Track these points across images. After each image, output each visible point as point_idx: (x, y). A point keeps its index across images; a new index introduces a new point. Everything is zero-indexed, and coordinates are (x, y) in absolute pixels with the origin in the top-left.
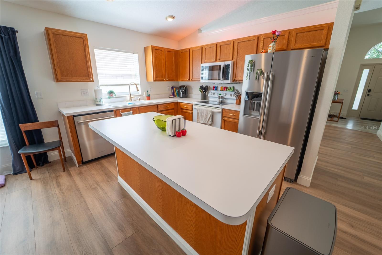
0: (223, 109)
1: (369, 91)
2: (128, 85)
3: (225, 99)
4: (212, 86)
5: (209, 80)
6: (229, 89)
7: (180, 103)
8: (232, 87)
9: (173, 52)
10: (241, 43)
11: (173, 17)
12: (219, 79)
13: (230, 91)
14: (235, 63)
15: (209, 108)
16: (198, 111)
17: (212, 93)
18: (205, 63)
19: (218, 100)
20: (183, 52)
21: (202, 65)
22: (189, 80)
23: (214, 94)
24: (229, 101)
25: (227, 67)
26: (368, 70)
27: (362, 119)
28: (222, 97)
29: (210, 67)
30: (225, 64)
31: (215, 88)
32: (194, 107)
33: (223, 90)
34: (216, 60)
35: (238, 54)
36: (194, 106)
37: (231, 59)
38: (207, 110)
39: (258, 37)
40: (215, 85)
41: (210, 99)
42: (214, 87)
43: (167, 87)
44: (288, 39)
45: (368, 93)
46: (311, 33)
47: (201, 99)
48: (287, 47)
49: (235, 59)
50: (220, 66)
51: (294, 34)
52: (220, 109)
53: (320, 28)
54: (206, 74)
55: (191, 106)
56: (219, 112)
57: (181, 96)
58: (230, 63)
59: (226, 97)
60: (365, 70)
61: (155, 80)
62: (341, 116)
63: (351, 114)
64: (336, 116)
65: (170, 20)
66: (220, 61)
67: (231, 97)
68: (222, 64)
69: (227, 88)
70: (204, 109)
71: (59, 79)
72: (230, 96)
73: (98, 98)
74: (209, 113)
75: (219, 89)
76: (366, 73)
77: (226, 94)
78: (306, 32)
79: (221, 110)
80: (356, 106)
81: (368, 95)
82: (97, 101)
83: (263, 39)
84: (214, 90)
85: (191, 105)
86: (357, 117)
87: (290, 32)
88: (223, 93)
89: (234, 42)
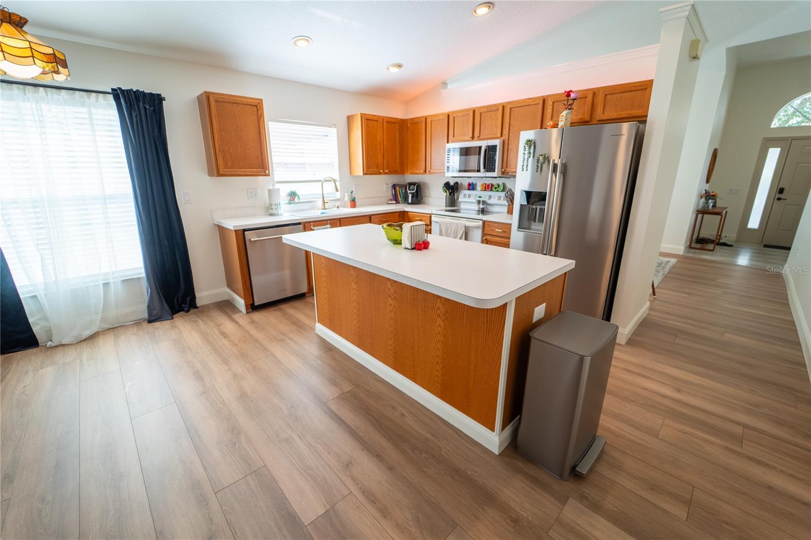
0: (484, 222)
1: (781, 191)
2: (321, 181)
3: (489, 205)
4: (465, 182)
5: (460, 171)
6: (496, 188)
7: (409, 213)
8: (501, 184)
9: (396, 123)
10: (516, 108)
11: (400, 66)
12: (479, 171)
13: (498, 191)
14: (506, 142)
15: (460, 220)
16: (440, 225)
17: (465, 196)
18: (453, 142)
19: (476, 207)
20: (415, 122)
21: (450, 145)
22: (425, 171)
23: (469, 196)
24: (495, 209)
25: (493, 149)
26: (778, 150)
27: (765, 246)
28: (484, 202)
29: (461, 149)
30: (489, 145)
31: (471, 187)
32: (433, 219)
33: (485, 190)
34: (473, 138)
35: (511, 128)
36: (434, 217)
37: (499, 135)
38: (458, 224)
39: (544, 100)
40: (471, 181)
41: (463, 206)
42: (469, 185)
43: (384, 185)
44: (593, 104)
45: (778, 196)
46: (628, 94)
47: (446, 206)
48: (591, 116)
49: (505, 137)
50: (480, 148)
51: (600, 98)
52: (479, 222)
53: (643, 87)
54: (455, 161)
55: (429, 218)
56: (477, 227)
57: (410, 201)
58: (497, 142)
59: (490, 202)
60: (771, 150)
61: (365, 172)
62: (721, 241)
63: (745, 237)
64: (712, 242)
65: (395, 70)
66: (479, 139)
67: (499, 202)
68: (484, 144)
69: (492, 185)
70: (452, 223)
71: (221, 172)
72: (498, 200)
73: (273, 203)
74: (459, 229)
75: (479, 188)
76: (774, 155)
77: (490, 197)
78: (621, 93)
79: (480, 223)
80: (754, 222)
81: (779, 199)
82: (272, 209)
83: (551, 104)
84: (469, 189)
85: (429, 215)
86: (758, 243)
87: (595, 92)
88: (485, 195)
89: (503, 107)
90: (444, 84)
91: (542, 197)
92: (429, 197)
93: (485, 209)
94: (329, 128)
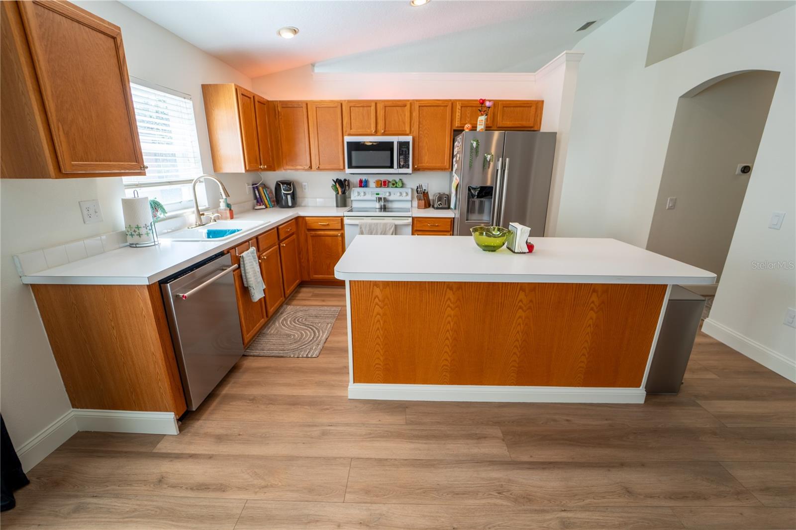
0: (413, 218)
3: (392, 201)
4: (355, 180)
6: (393, 184)
7: (307, 218)
8: (397, 180)
10: (425, 107)
11: (295, 31)
12: (392, 167)
13: (396, 187)
14: (417, 139)
16: (361, 228)
17: (359, 194)
18: (351, 134)
20: (289, 107)
21: (348, 139)
22: (311, 167)
23: (365, 194)
24: (395, 205)
25: (403, 146)
28: (385, 200)
30: (399, 140)
31: (363, 184)
32: (346, 221)
33: (381, 187)
34: (376, 132)
35: (421, 126)
36: (348, 219)
37: (409, 130)
38: (385, 224)
39: (453, 104)
40: (364, 178)
42: (361, 181)
44: (494, 113)
46: (519, 109)
47: (337, 207)
49: (416, 133)
50: (393, 143)
51: (500, 107)
52: (408, 219)
53: (528, 105)
55: (340, 221)
56: (407, 225)
57: (290, 204)
58: (409, 139)
59: (391, 198)
61: (247, 169)
65: (288, 36)
66: (386, 134)
67: (401, 198)
68: (395, 139)
69: (389, 182)
70: (377, 224)
71: (66, 169)
72: (400, 196)
74: (387, 229)
75: (372, 184)
77: (390, 193)
78: (514, 107)
79: (410, 220)
83: (460, 108)
84: (361, 186)
85: (340, 218)
87: (495, 103)
88: (384, 192)
89: (412, 103)
90: (313, 65)
91: (486, 192)
92: (306, 198)
93: (386, 207)
94: (183, 99)
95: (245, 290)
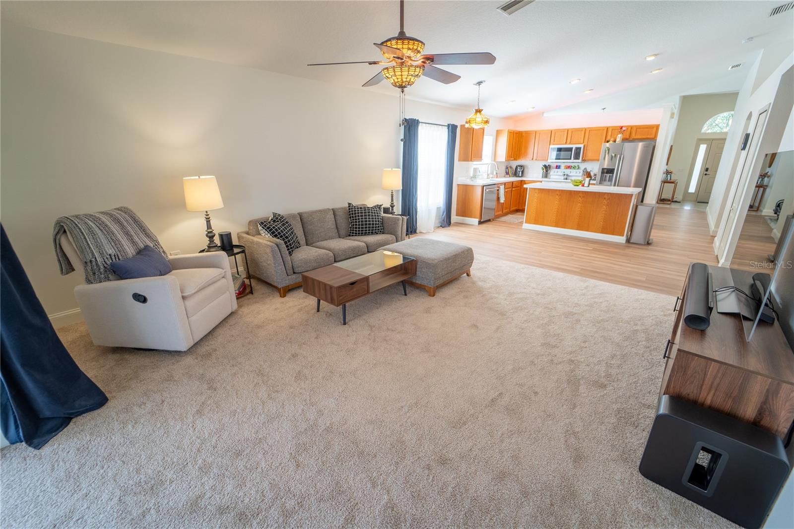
1: (707, 170)
3: (571, 176)
4: (554, 165)
5: (556, 159)
6: (573, 168)
10: (592, 131)
12: (570, 159)
13: (575, 169)
14: (586, 146)
17: (554, 172)
18: (554, 144)
19: (563, 177)
20: (528, 133)
21: (552, 146)
22: (533, 159)
23: (557, 172)
25: (578, 149)
26: (705, 146)
27: (698, 202)
28: (567, 175)
29: (558, 148)
30: (576, 147)
31: (558, 167)
33: (567, 169)
34: (566, 143)
35: (589, 139)
37: (582, 142)
39: (607, 128)
40: (558, 164)
42: (557, 166)
44: (630, 132)
45: (705, 173)
46: (646, 129)
47: (542, 177)
48: (630, 136)
49: (586, 143)
50: (572, 148)
51: (635, 129)
53: (652, 127)
54: (554, 154)
57: (520, 175)
58: (582, 146)
59: (570, 175)
60: (701, 145)
61: (506, 160)
62: (674, 200)
63: (687, 198)
64: (669, 200)
66: (570, 144)
67: (576, 175)
68: (574, 146)
69: (571, 166)
71: (472, 160)
72: (575, 173)
75: (562, 167)
76: (703, 148)
77: (571, 172)
78: (643, 128)
80: (692, 189)
81: (706, 174)
84: (556, 168)
86: (694, 201)
87: (632, 127)
88: (567, 171)
89: (585, 130)
90: (543, 113)
91: (611, 171)
92: (528, 173)
94: (492, 137)
95: (498, 199)
